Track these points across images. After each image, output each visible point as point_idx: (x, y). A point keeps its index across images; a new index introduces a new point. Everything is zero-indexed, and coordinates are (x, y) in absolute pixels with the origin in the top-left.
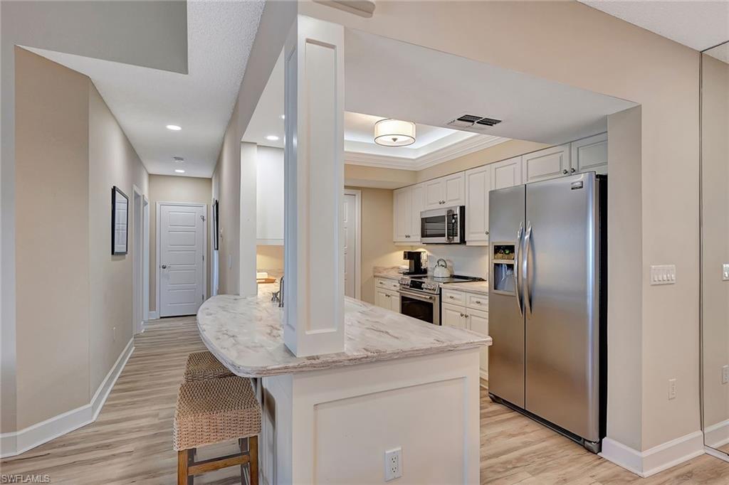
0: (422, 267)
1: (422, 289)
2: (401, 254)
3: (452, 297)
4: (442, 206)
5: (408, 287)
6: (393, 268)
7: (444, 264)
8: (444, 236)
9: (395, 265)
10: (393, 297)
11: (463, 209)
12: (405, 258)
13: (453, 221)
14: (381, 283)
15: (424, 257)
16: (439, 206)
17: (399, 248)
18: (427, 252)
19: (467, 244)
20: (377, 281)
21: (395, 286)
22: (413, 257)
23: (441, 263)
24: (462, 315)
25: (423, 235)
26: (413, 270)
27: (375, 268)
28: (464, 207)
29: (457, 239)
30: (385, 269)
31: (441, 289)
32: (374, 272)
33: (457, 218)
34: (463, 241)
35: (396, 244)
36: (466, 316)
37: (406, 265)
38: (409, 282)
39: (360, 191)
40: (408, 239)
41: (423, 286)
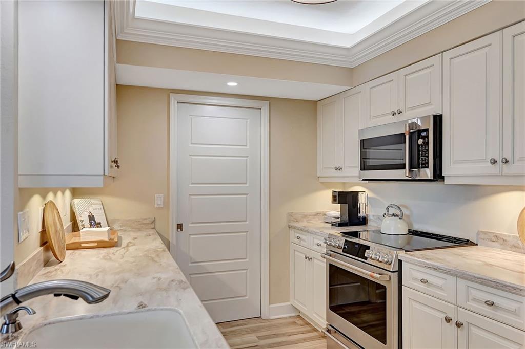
0: (359, 215)
1: (366, 258)
2: (328, 195)
3: (424, 282)
4: (396, 119)
5: (341, 251)
6: (317, 214)
7: (398, 213)
8: (404, 168)
9: (319, 211)
10: (316, 261)
11: (438, 120)
12: (334, 200)
13: (421, 141)
14: (298, 238)
15: (362, 199)
16: (390, 119)
17: (326, 186)
18: (367, 192)
19: (447, 181)
20: (293, 234)
21: (319, 245)
22: (347, 199)
23: (392, 211)
24: (448, 320)
25: (364, 167)
26: (346, 218)
27: (290, 215)
28: (441, 117)
29: (428, 173)
30: (305, 216)
31: (400, 262)
32: (289, 221)
33: (427, 137)
34: (438, 176)
35: (321, 180)
36: (459, 325)
37: (335, 211)
38: (342, 243)
39: (268, 102)
40: (338, 173)
41: (367, 253)
